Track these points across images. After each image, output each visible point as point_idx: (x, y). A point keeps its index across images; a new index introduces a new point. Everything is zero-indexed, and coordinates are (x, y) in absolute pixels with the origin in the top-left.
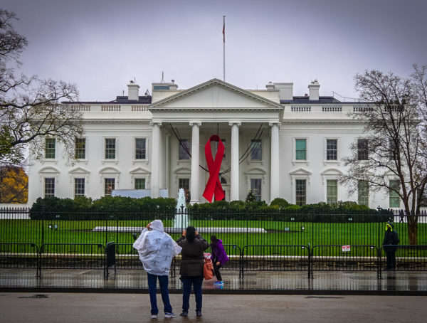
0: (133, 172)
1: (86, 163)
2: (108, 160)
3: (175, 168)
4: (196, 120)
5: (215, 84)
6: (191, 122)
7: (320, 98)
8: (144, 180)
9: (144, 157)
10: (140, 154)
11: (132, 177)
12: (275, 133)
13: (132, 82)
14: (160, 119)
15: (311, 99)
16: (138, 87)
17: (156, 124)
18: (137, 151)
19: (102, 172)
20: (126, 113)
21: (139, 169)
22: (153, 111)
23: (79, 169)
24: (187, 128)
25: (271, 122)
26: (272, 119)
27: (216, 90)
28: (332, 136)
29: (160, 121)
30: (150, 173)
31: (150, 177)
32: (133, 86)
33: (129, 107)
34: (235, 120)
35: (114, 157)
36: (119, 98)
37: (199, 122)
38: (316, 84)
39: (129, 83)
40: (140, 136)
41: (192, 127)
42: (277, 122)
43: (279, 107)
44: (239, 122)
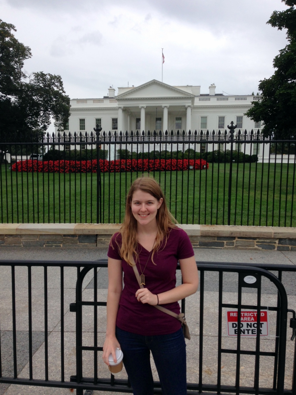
4: (143, 104)
5: (154, 83)
6: (140, 106)
7: (215, 94)
9: (117, 128)
10: (115, 127)
12: (189, 111)
14: (123, 104)
15: (210, 95)
16: (114, 90)
17: (120, 107)
18: (113, 125)
20: (106, 104)
22: (118, 100)
24: (138, 109)
25: (187, 105)
26: (187, 103)
27: (154, 87)
28: (222, 115)
29: (122, 106)
33: (108, 100)
34: (165, 104)
36: (105, 97)
37: (145, 106)
38: (213, 86)
39: (109, 88)
40: (115, 117)
41: (141, 109)
42: (190, 104)
43: (192, 96)
44: (168, 105)
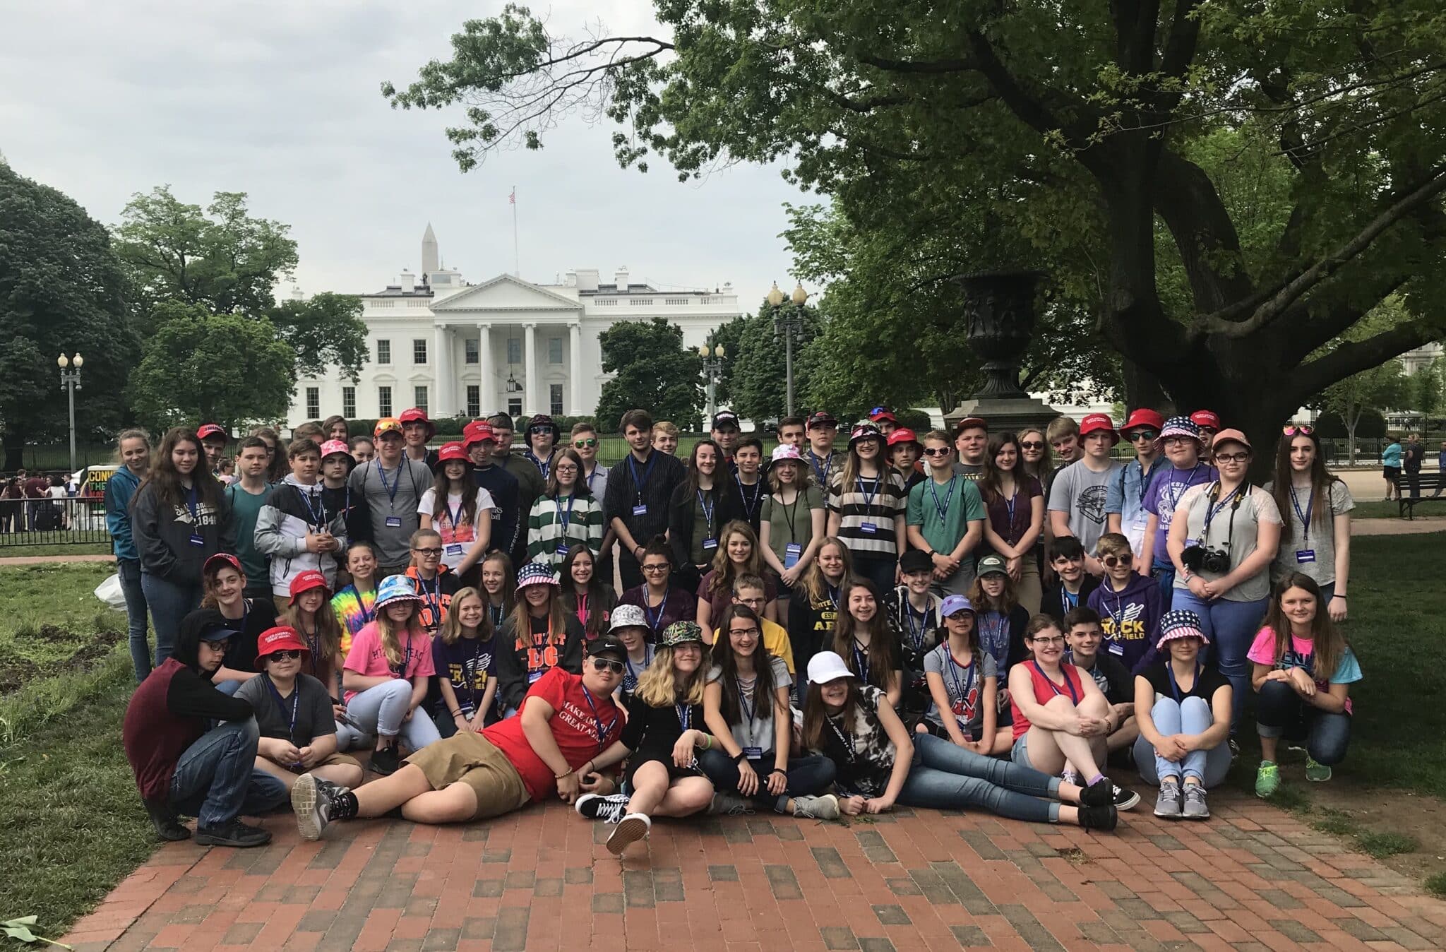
0: (412, 379)
2: (383, 365)
3: (462, 373)
4: (486, 321)
5: (505, 280)
6: (479, 323)
7: (630, 286)
8: (426, 388)
9: (425, 361)
10: (420, 357)
11: (411, 385)
12: (574, 333)
13: (405, 270)
14: (444, 320)
15: (619, 288)
16: (414, 276)
17: (439, 326)
18: (416, 355)
19: (375, 379)
20: (402, 309)
21: (420, 375)
22: (435, 311)
24: (476, 331)
25: (570, 322)
26: (571, 319)
27: (505, 287)
29: (443, 324)
30: (433, 380)
31: (432, 385)
32: (407, 275)
33: (404, 301)
34: (530, 321)
35: (389, 362)
36: (389, 288)
37: (488, 323)
38: (624, 271)
39: (403, 272)
40: (420, 337)
41: (479, 330)
42: (576, 322)
43: (579, 307)
44: (534, 323)
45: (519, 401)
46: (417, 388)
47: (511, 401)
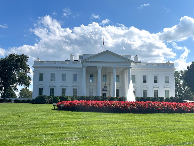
0: (72, 86)
1: (55, 83)
2: (63, 82)
3: (88, 85)
5: (107, 52)
6: (98, 66)
8: (76, 89)
9: (77, 81)
10: (75, 79)
11: (72, 88)
19: (61, 86)
21: (75, 85)
22: (83, 62)
23: (52, 85)
28: (144, 74)
30: (79, 87)
33: (71, 62)
34: (115, 66)
35: (65, 81)
37: (101, 66)
39: (71, 55)
40: (75, 73)
41: (98, 68)
42: (130, 67)
43: (131, 61)
45: (106, 94)
46: (74, 90)
47: (103, 94)
